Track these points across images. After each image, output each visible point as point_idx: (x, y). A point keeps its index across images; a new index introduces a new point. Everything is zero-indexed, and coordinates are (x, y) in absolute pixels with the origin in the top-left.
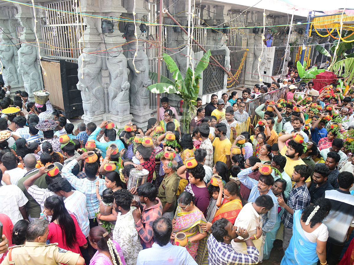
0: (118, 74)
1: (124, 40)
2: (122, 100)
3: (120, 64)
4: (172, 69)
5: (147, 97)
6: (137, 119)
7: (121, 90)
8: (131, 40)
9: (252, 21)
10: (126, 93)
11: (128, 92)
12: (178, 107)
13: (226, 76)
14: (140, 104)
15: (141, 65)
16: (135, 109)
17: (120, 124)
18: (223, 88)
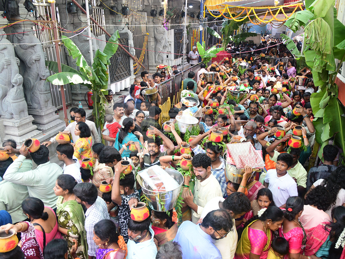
0: (5, 65)
1: (5, 21)
2: (16, 99)
3: (5, 52)
4: (74, 54)
5: (47, 92)
6: (39, 120)
7: (11, 86)
8: (14, 21)
9: (148, 4)
10: (19, 88)
11: (21, 87)
12: (86, 100)
13: (132, 61)
14: (40, 101)
15: (34, 53)
16: (35, 109)
17: (17, 129)
18: (130, 74)
